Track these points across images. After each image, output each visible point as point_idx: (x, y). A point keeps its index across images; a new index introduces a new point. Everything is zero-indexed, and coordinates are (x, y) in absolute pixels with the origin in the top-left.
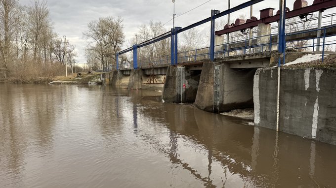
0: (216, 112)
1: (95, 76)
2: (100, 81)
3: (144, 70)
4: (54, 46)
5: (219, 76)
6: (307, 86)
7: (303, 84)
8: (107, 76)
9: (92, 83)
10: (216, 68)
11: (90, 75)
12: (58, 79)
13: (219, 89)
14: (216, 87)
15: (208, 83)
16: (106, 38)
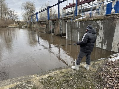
0: (60, 36)
1: (24, 24)
2: (26, 26)
3: (40, 22)
4: (9, 13)
5: (61, 24)
6: (77, 27)
7: (76, 26)
8: (28, 24)
9: (23, 27)
10: (60, 21)
11: (22, 24)
12: (11, 26)
13: (61, 28)
14: (60, 28)
15: (57, 26)
16: (29, 9)
